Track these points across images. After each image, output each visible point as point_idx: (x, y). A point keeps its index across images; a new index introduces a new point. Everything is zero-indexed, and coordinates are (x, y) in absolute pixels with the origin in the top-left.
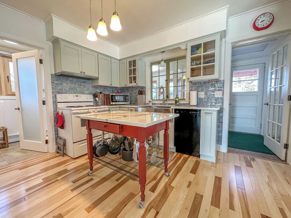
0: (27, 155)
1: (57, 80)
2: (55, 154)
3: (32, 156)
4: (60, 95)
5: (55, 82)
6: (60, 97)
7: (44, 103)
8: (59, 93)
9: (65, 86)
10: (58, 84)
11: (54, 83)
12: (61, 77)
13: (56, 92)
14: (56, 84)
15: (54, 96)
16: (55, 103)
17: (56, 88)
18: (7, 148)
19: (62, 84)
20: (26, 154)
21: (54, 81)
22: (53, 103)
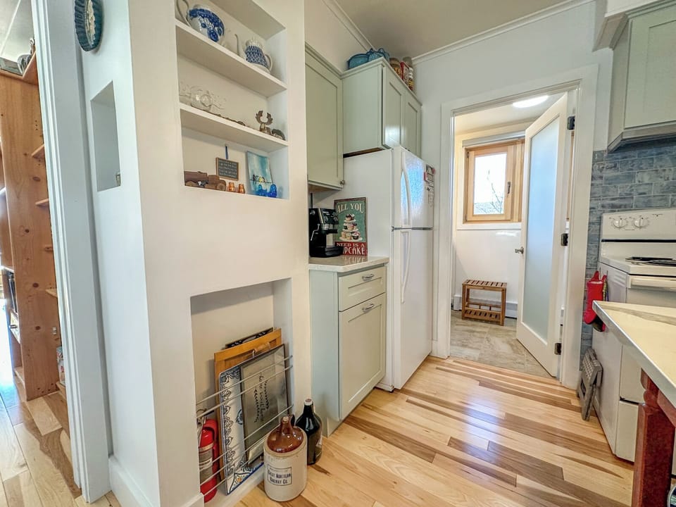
0: (515, 359)
1: (615, 166)
2: (572, 395)
3: (522, 366)
4: (616, 215)
5: (604, 175)
6: (613, 224)
7: (565, 239)
8: (614, 208)
9: (646, 180)
10: (617, 178)
11: (601, 177)
12: (634, 154)
13: (603, 206)
14: (607, 180)
15: (595, 219)
16: (595, 240)
17: (607, 193)
18: (501, 327)
19: (631, 177)
20: (514, 356)
21: (601, 171)
22: (590, 240)
